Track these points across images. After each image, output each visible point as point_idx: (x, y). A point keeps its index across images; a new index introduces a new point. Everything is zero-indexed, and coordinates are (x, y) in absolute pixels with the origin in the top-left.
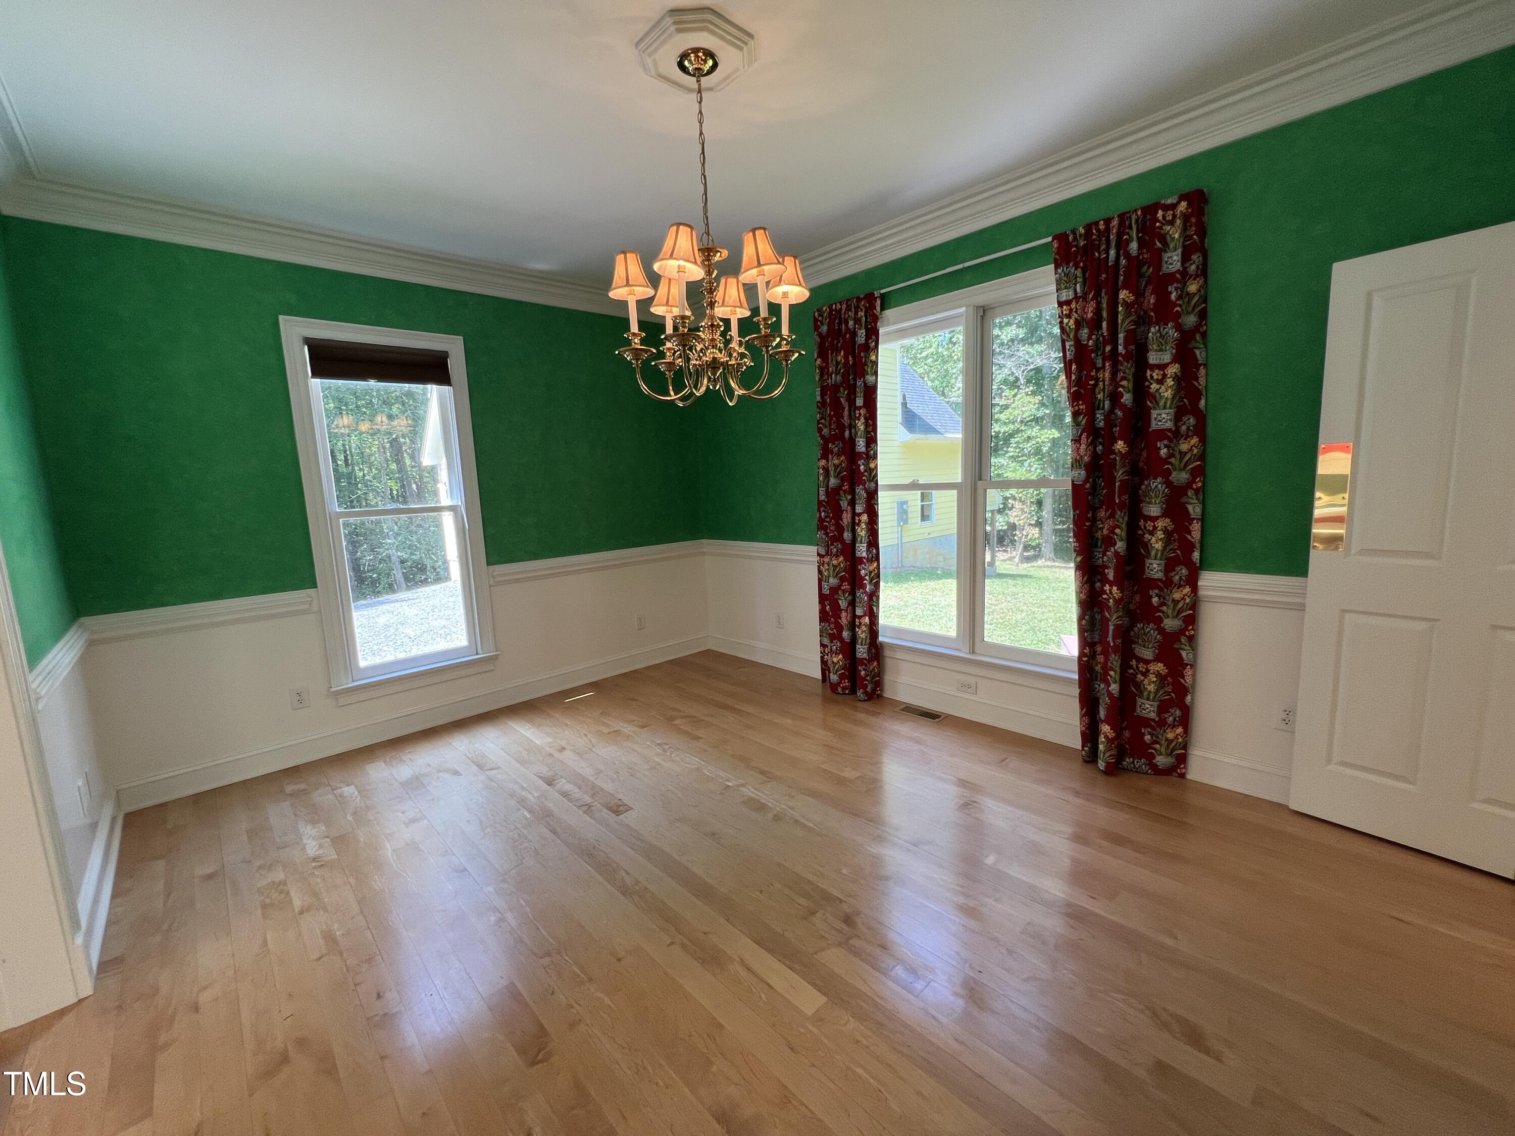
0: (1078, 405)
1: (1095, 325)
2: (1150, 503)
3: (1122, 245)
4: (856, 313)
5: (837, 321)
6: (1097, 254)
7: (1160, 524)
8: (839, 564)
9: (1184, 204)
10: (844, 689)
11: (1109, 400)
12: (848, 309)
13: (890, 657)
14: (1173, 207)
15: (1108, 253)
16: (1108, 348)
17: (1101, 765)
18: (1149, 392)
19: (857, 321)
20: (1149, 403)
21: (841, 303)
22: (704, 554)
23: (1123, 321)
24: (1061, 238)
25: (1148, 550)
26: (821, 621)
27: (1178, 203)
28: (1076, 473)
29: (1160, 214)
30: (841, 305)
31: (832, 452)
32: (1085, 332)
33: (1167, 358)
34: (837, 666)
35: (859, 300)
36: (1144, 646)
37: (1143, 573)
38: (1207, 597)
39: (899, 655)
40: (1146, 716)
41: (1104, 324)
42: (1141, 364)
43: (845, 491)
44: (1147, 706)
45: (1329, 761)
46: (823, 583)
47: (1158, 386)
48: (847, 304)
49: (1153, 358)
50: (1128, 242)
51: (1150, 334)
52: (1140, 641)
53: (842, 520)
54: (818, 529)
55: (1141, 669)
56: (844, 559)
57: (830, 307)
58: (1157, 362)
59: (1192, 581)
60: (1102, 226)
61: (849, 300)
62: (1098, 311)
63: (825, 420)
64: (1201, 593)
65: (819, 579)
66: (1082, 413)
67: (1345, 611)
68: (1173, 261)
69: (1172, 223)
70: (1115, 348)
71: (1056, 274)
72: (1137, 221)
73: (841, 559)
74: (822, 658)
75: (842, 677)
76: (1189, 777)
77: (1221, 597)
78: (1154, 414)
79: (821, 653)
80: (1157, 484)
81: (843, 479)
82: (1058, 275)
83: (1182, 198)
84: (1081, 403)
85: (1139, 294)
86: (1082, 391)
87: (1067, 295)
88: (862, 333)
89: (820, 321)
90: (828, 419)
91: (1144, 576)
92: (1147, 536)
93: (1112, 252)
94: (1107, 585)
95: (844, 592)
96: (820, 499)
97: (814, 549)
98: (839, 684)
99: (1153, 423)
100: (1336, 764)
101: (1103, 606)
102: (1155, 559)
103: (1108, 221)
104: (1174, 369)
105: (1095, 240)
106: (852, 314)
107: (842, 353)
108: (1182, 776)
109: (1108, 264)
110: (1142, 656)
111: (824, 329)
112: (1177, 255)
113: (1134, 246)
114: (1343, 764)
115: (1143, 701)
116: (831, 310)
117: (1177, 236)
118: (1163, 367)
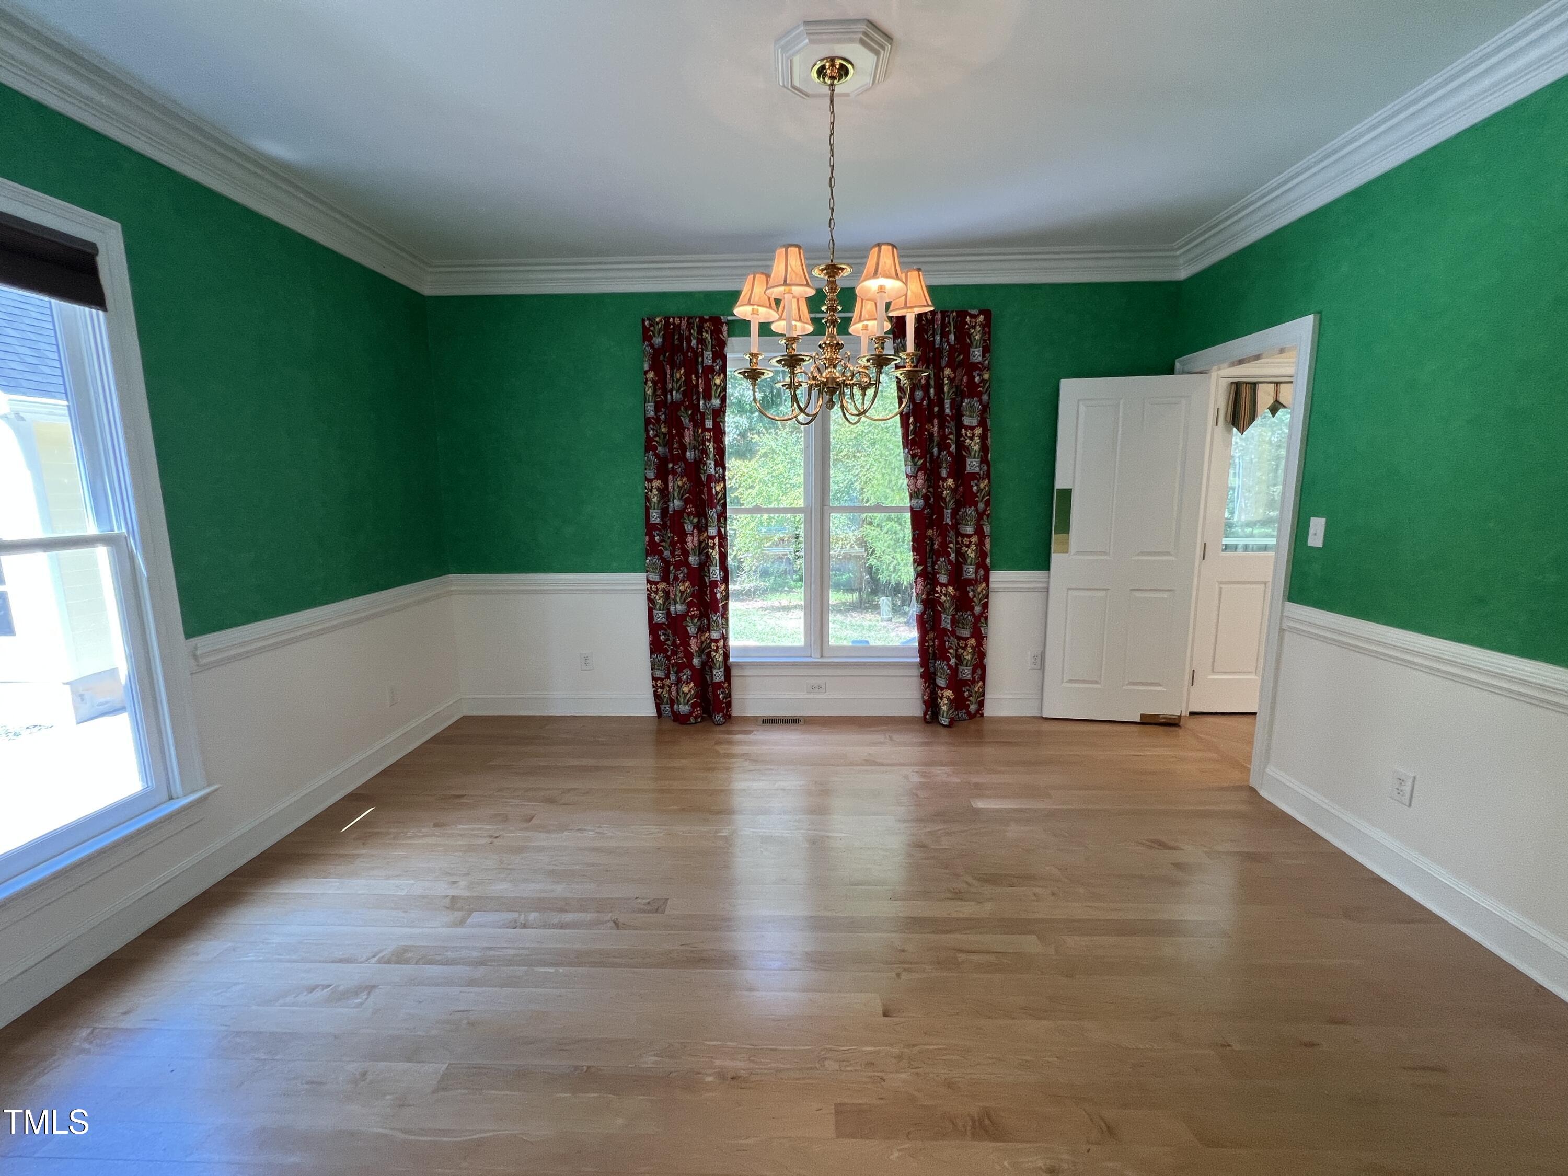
0: (914, 449)
1: (927, 388)
2: (967, 525)
3: (944, 335)
4: (700, 332)
5: (676, 337)
6: (926, 336)
7: (973, 540)
8: (686, 590)
9: (982, 317)
10: (696, 717)
11: (938, 448)
12: (690, 326)
13: (737, 676)
15: (934, 337)
16: (936, 409)
17: (944, 721)
18: (964, 445)
19: (701, 341)
20: (964, 453)
21: (680, 318)
22: (450, 593)
23: (948, 392)
25: (965, 558)
26: (652, 653)
27: (979, 315)
28: (914, 502)
29: (968, 319)
30: (681, 320)
31: (674, 472)
32: (919, 394)
33: (974, 422)
34: (689, 696)
35: (702, 320)
36: (963, 628)
37: (961, 575)
38: (994, 588)
39: (747, 672)
40: (965, 678)
41: (932, 390)
42: (960, 425)
43: (689, 514)
44: (966, 671)
45: (1062, 682)
46: (655, 612)
47: (970, 442)
48: (688, 321)
49: (967, 421)
50: (949, 333)
51: (964, 404)
52: (960, 625)
53: (686, 543)
54: (648, 554)
55: (961, 645)
56: (691, 584)
57: (667, 319)
58: (969, 424)
59: (986, 579)
60: (929, 317)
61: (691, 318)
62: (928, 380)
63: (659, 438)
64: (991, 586)
65: (649, 608)
66: (917, 456)
67: (1069, 589)
68: (976, 355)
69: (974, 327)
70: (942, 409)
71: (894, 343)
72: (953, 318)
73: (687, 584)
74: (655, 692)
75: (694, 706)
76: (985, 715)
77: (1000, 588)
78: (968, 461)
79: (654, 687)
80: (971, 511)
81: (687, 502)
82: (895, 345)
83: (981, 311)
84: (916, 448)
85: (957, 374)
86: (917, 439)
88: (708, 355)
89: (652, 331)
90: (662, 437)
91: (962, 578)
92: (964, 549)
93: (938, 338)
94: (938, 587)
95: (692, 617)
96: (653, 522)
97: (641, 577)
98: (691, 714)
99: (968, 467)
100: (1067, 682)
102: (971, 564)
103: (933, 315)
104: (978, 431)
105: (924, 325)
106: (694, 332)
107: (682, 371)
108: (982, 715)
109: (935, 345)
110: (962, 635)
111: (658, 341)
112: (979, 351)
113: (951, 337)
114: (1070, 681)
115: (963, 668)
116: (667, 323)
117: (977, 337)
118: (972, 428)
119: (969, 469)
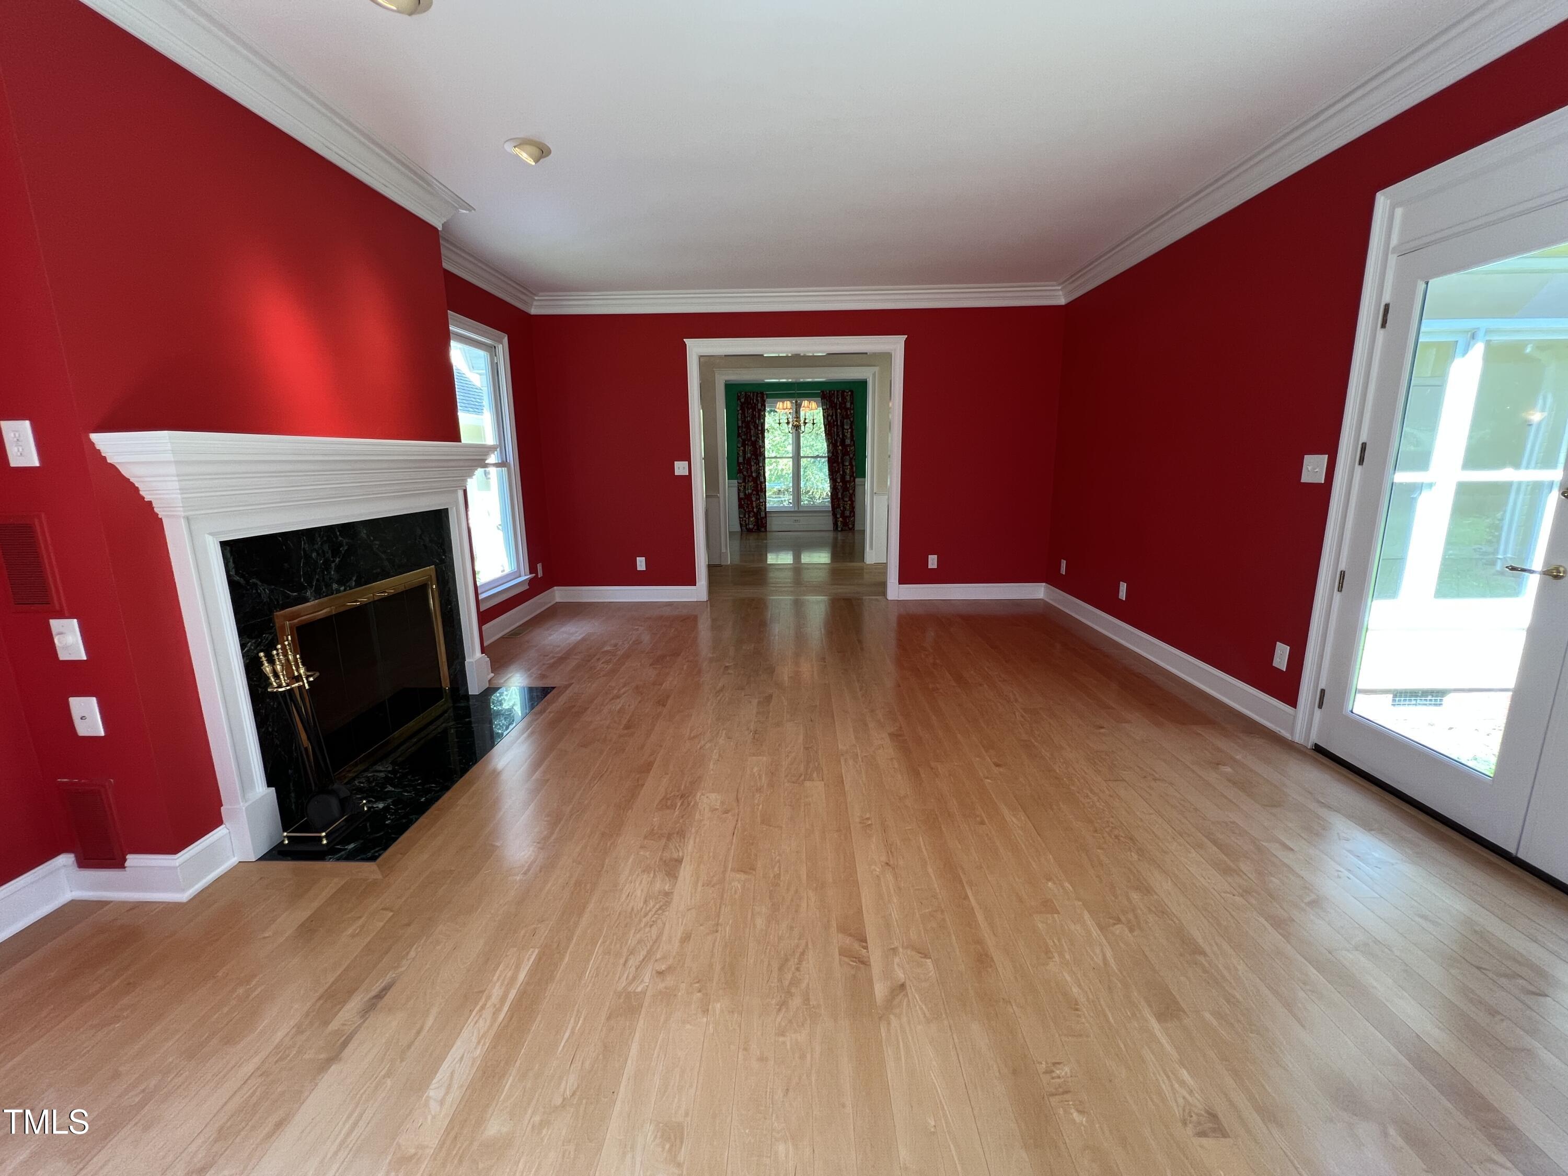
1: (832, 416)
2: (845, 462)
3: (838, 399)
6: (831, 397)
7: (849, 468)
8: (752, 485)
9: (850, 393)
10: (755, 530)
11: (836, 436)
12: (753, 395)
13: (769, 516)
14: (848, 392)
16: (835, 423)
17: (839, 529)
18: (845, 435)
19: (759, 400)
20: (845, 438)
21: (750, 393)
23: (839, 417)
24: (823, 392)
25: (847, 474)
26: (739, 508)
31: (748, 445)
32: (830, 418)
33: (848, 428)
34: (752, 522)
35: (757, 393)
36: (846, 498)
37: (845, 479)
39: (773, 515)
42: (843, 429)
43: (753, 459)
46: (740, 494)
47: (847, 434)
49: (845, 427)
50: (837, 396)
51: (845, 421)
53: (752, 469)
57: (746, 393)
59: (854, 481)
61: (754, 392)
62: (833, 413)
64: (856, 483)
65: (738, 492)
69: (847, 396)
70: (837, 423)
75: (754, 527)
78: (847, 440)
79: (739, 520)
80: (848, 457)
81: (752, 455)
82: (822, 401)
83: (850, 391)
84: (829, 436)
85: (841, 411)
86: (829, 433)
87: (825, 407)
88: (760, 405)
89: (741, 397)
90: (744, 432)
92: (847, 470)
93: (834, 398)
94: (837, 483)
95: (753, 495)
96: (740, 461)
97: (736, 482)
98: (753, 529)
101: (837, 488)
102: (849, 476)
103: (834, 391)
104: (849, 430)
105: (830, 393)
106: (757, 398)
107: (751, 410)
108: (854, 529)
109: (833, 400)
111: (743, 400)
112: (849, 404)
113: (840, 399)
117: (849, 399)
118: (848, 429)
119: (846, 443)
